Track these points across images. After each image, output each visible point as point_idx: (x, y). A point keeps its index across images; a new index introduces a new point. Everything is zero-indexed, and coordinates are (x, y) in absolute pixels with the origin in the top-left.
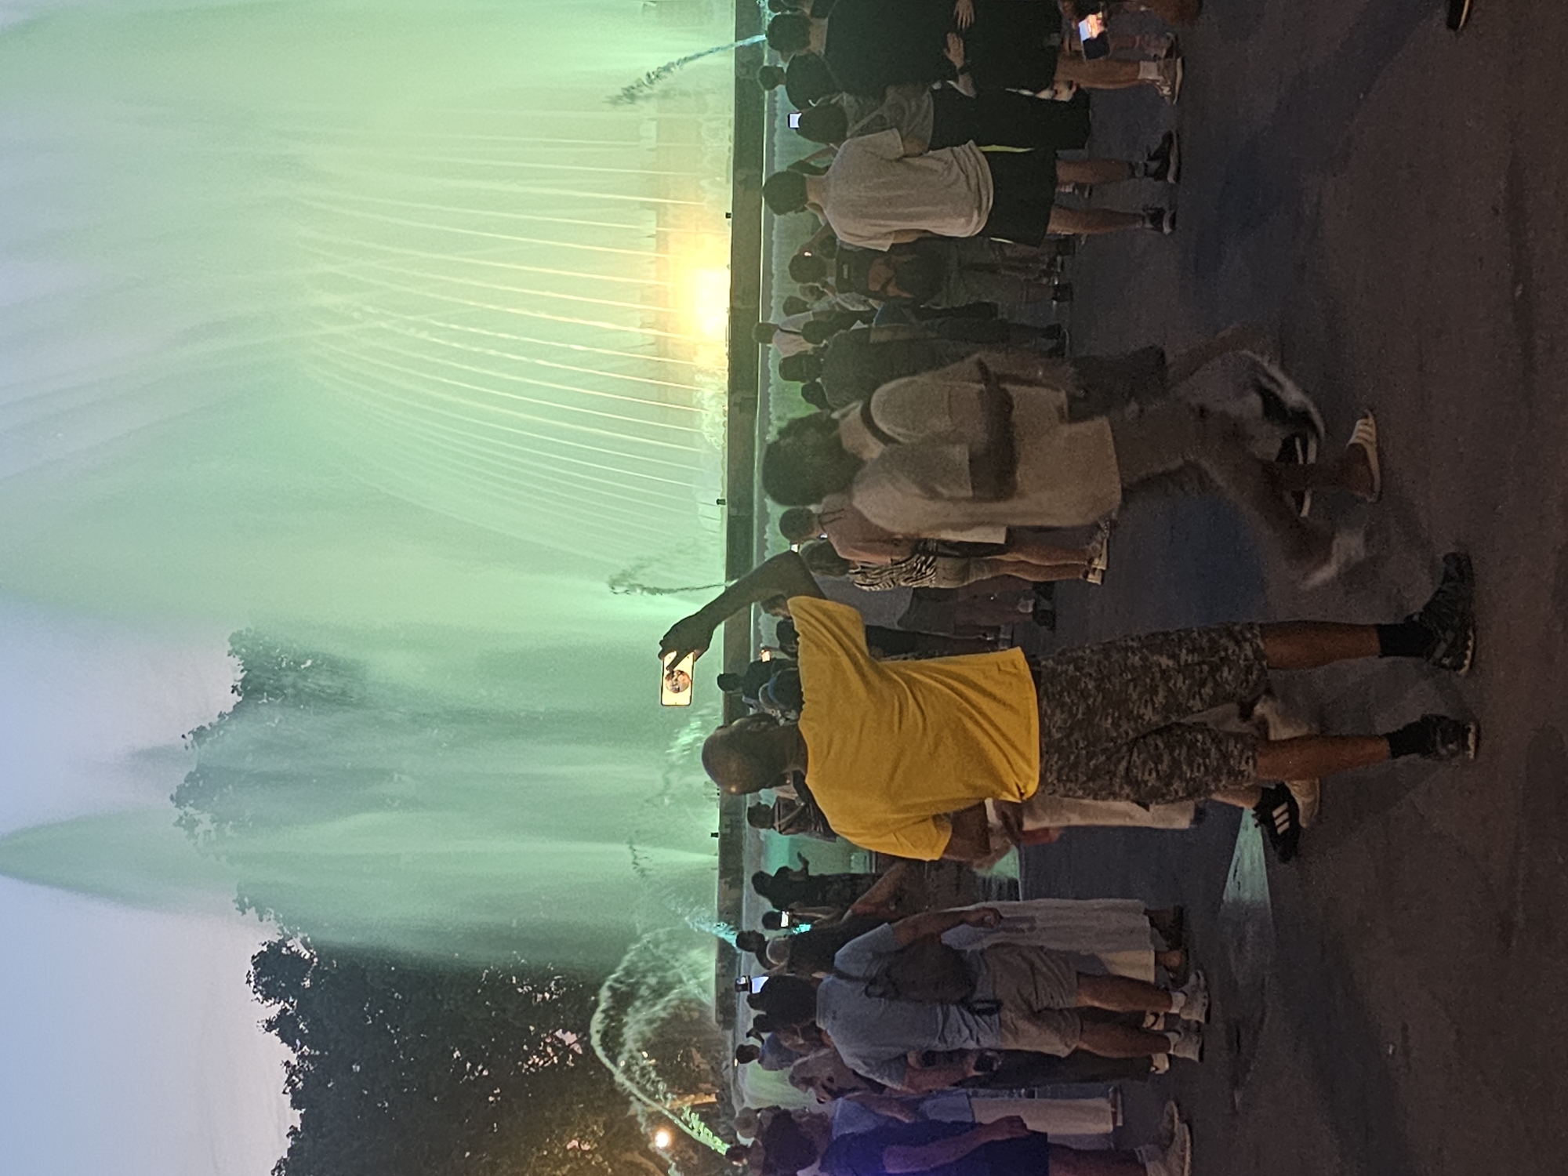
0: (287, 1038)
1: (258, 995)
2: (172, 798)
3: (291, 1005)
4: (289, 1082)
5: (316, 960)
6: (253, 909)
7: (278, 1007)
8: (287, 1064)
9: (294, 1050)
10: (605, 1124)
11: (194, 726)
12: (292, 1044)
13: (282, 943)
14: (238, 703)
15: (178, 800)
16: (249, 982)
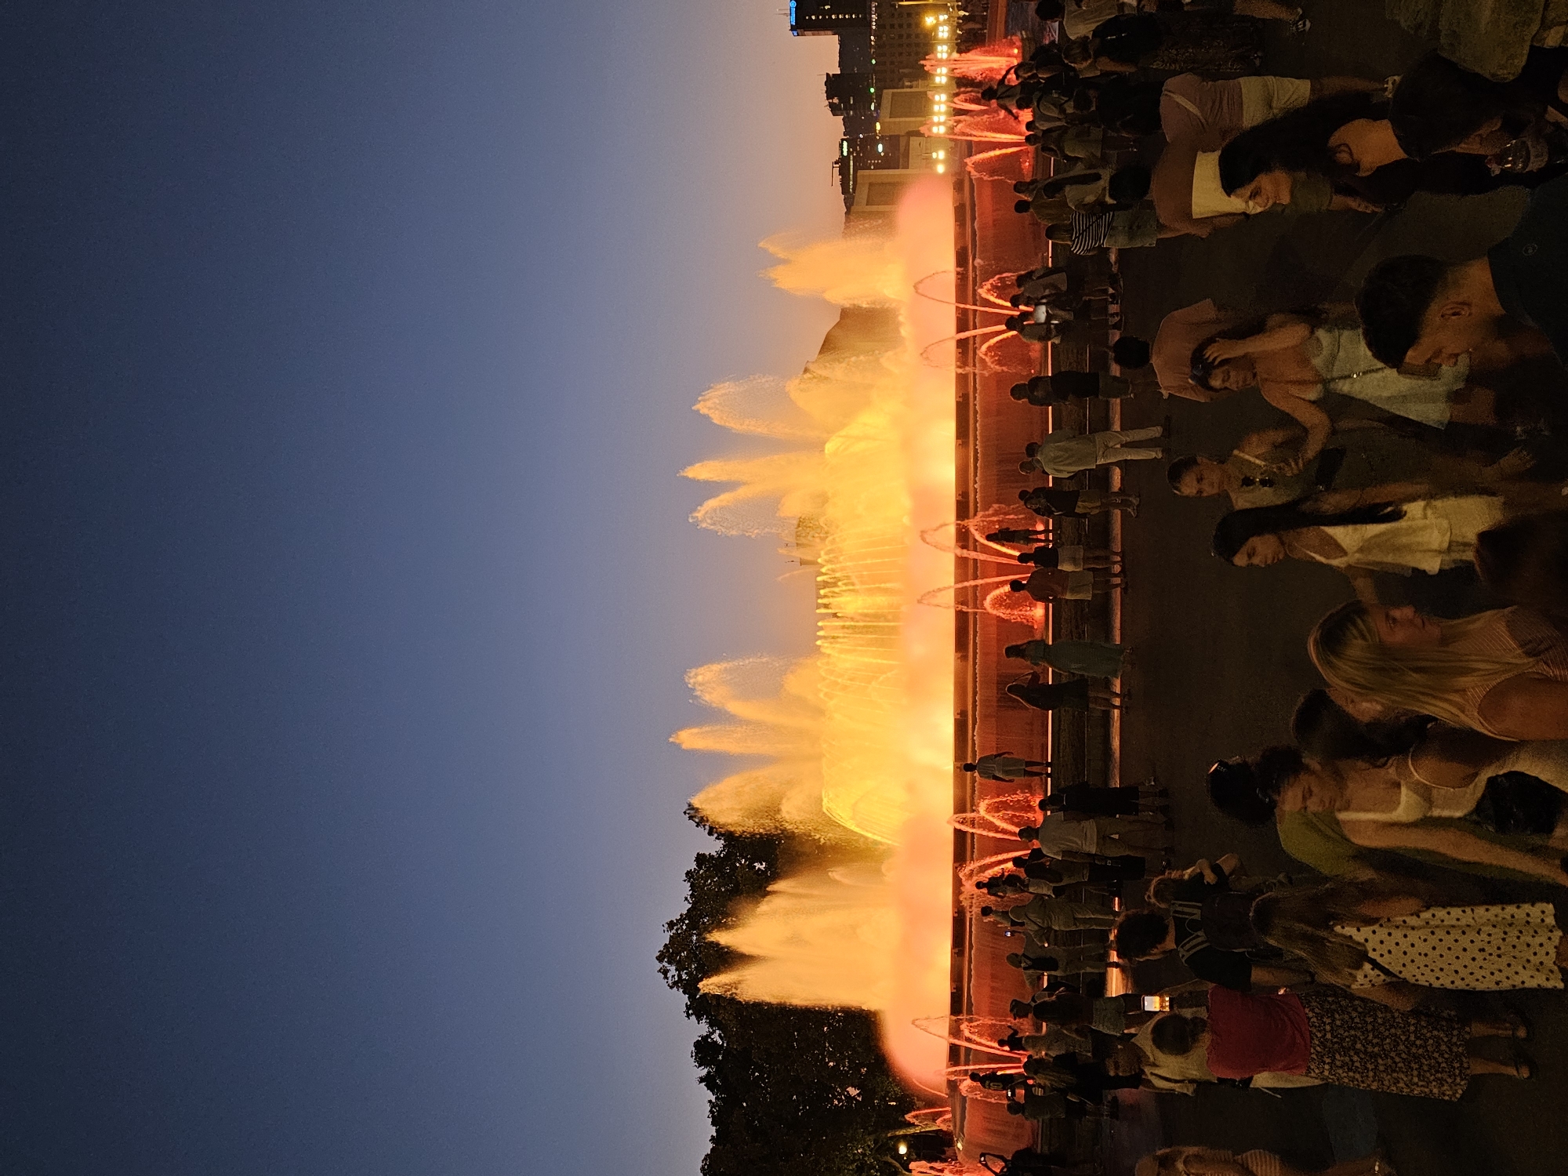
0: (709, 1087)
1: (696, 1064)
2: (657, 958)
3: (712, 1069)
4: (711, 1111)
5: (725, 1045)
6: (693, 1018)
7: (706, 1070)
8: (710, 1101)
9: (713, 1094)
10: (875, 1140)
11: (668, 921)
12: (712, 1091)
13: (708, 1036)
14: (690, 909)
15: (660, 959)
16: (692, 1056)
